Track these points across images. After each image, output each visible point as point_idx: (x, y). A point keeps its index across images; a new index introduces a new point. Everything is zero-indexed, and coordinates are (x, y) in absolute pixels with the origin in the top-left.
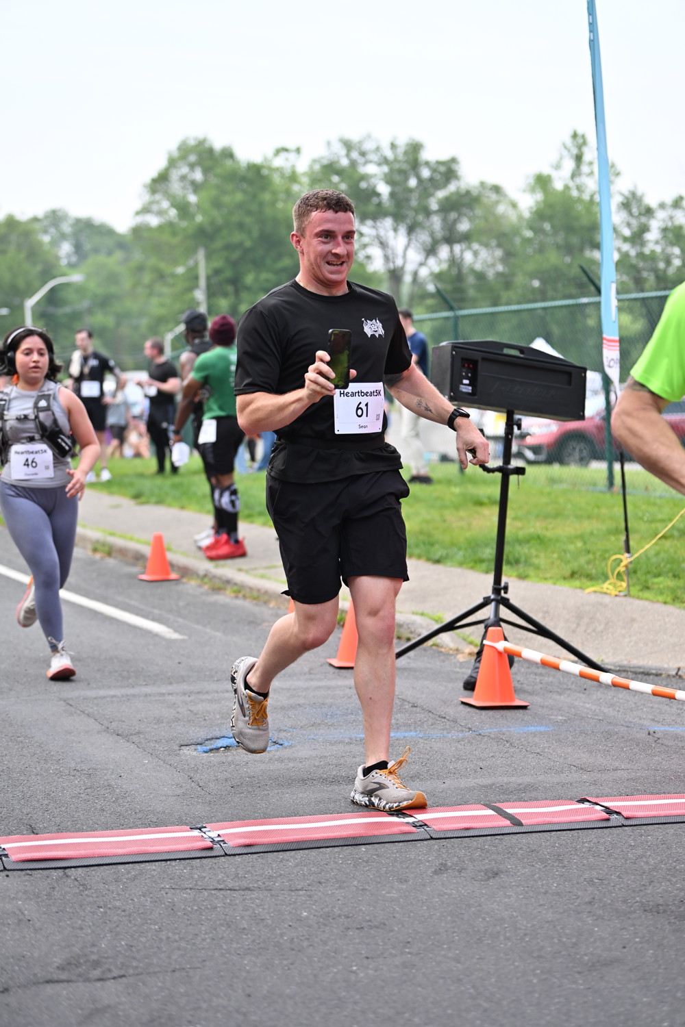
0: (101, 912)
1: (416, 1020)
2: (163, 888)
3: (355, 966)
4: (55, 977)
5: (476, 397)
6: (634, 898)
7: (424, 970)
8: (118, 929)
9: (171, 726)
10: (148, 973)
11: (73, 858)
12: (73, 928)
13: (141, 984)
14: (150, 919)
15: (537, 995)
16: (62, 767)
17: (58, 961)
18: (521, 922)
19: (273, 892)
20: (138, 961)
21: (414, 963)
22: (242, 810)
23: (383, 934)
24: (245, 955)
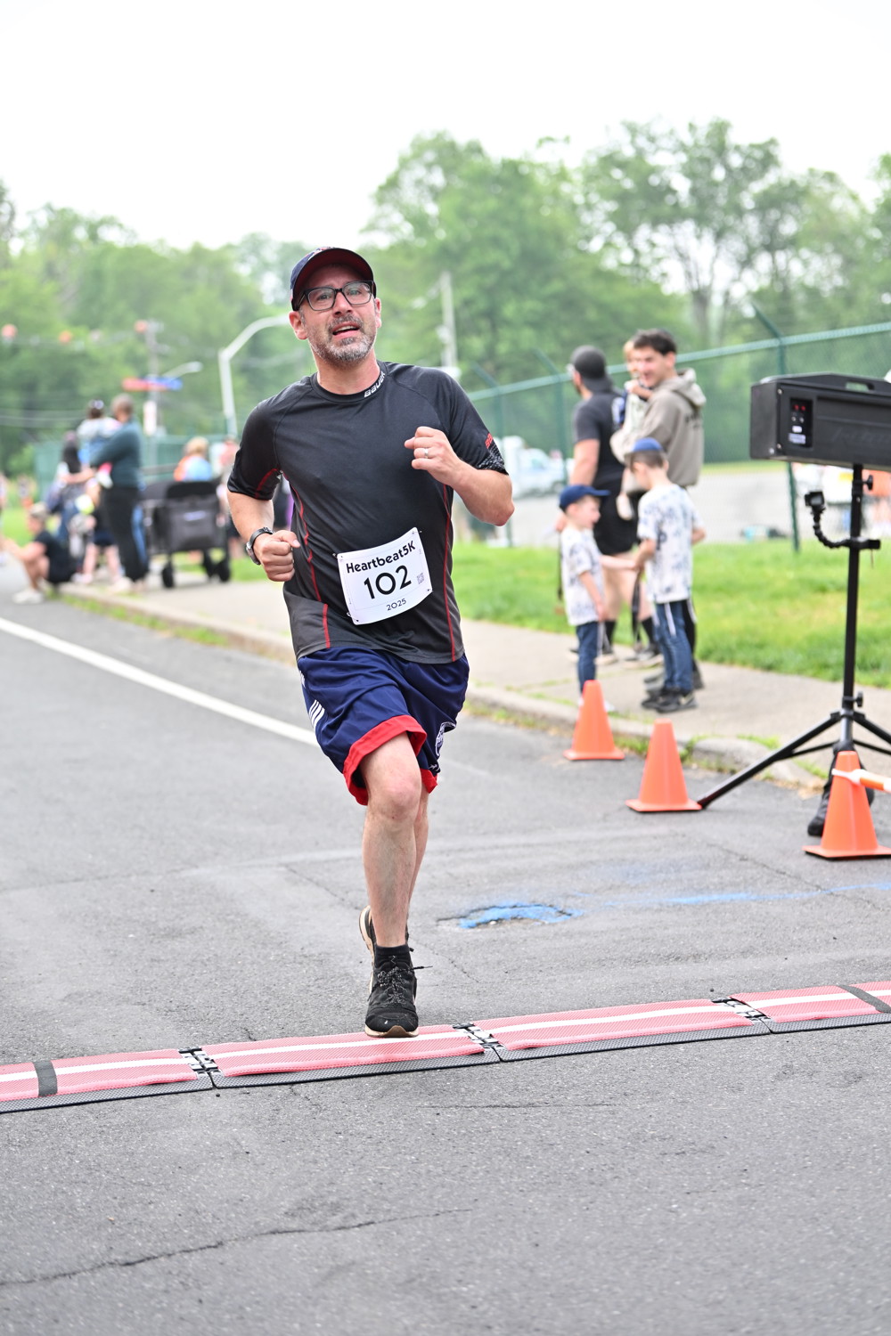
0: (341, 1140)
1: (759, 1273)
2: (420, 1107)
3: (676, 1203)
4: (283, 1226)
5: (811, 449)
7: (767, 1207)
8: (363, 1161)
9: (424, 895)
10: (403, 1219)
11: (303, 1070)
12: (304, 1161)
13: (395, 1233)
14: (405, 1148)
16: (285, 952)
17: (286, 1204)
19: (564, 1109)
20: (390, 1203)
21: (753, 1198)
22: (520, 1002)
23: (711, 1160)
24: (529, 1192)
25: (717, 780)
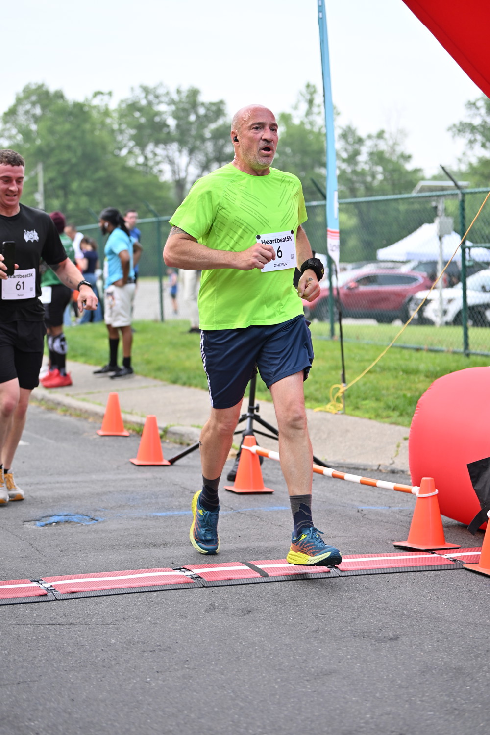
1: (192, 716)
2: (11, 624)
3: (149, 678)
6: (347, 627)
7: (198, 680)
9: (16, 508)
14: (1, 647)
15: (278, 697)
18: (267, 645)
19: (90, 626)
21: (191, 675)
22: (68, 567)
23: (169, 655)
24: (70, 671)
25: (179, 449)
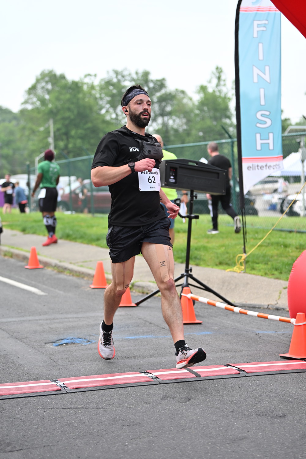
0: (11, 420)
2: (39, 409)
3: (127, 443)
5: (177, 184)
6: (252, 409)
7: (158, 444)
8: (18, 428)
9: (41, 335)
10: (32, 448)
13: (29, 453)
14: (33, 423)
15: (210, 454)
18: (201, 421)
19: (89, 410)
20: (28, 442)
21: (154, 441)
22: (74, 372)
23: (139, 428)
24: (77, 439)
25: (142, 296)
